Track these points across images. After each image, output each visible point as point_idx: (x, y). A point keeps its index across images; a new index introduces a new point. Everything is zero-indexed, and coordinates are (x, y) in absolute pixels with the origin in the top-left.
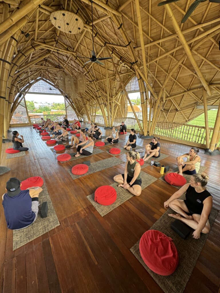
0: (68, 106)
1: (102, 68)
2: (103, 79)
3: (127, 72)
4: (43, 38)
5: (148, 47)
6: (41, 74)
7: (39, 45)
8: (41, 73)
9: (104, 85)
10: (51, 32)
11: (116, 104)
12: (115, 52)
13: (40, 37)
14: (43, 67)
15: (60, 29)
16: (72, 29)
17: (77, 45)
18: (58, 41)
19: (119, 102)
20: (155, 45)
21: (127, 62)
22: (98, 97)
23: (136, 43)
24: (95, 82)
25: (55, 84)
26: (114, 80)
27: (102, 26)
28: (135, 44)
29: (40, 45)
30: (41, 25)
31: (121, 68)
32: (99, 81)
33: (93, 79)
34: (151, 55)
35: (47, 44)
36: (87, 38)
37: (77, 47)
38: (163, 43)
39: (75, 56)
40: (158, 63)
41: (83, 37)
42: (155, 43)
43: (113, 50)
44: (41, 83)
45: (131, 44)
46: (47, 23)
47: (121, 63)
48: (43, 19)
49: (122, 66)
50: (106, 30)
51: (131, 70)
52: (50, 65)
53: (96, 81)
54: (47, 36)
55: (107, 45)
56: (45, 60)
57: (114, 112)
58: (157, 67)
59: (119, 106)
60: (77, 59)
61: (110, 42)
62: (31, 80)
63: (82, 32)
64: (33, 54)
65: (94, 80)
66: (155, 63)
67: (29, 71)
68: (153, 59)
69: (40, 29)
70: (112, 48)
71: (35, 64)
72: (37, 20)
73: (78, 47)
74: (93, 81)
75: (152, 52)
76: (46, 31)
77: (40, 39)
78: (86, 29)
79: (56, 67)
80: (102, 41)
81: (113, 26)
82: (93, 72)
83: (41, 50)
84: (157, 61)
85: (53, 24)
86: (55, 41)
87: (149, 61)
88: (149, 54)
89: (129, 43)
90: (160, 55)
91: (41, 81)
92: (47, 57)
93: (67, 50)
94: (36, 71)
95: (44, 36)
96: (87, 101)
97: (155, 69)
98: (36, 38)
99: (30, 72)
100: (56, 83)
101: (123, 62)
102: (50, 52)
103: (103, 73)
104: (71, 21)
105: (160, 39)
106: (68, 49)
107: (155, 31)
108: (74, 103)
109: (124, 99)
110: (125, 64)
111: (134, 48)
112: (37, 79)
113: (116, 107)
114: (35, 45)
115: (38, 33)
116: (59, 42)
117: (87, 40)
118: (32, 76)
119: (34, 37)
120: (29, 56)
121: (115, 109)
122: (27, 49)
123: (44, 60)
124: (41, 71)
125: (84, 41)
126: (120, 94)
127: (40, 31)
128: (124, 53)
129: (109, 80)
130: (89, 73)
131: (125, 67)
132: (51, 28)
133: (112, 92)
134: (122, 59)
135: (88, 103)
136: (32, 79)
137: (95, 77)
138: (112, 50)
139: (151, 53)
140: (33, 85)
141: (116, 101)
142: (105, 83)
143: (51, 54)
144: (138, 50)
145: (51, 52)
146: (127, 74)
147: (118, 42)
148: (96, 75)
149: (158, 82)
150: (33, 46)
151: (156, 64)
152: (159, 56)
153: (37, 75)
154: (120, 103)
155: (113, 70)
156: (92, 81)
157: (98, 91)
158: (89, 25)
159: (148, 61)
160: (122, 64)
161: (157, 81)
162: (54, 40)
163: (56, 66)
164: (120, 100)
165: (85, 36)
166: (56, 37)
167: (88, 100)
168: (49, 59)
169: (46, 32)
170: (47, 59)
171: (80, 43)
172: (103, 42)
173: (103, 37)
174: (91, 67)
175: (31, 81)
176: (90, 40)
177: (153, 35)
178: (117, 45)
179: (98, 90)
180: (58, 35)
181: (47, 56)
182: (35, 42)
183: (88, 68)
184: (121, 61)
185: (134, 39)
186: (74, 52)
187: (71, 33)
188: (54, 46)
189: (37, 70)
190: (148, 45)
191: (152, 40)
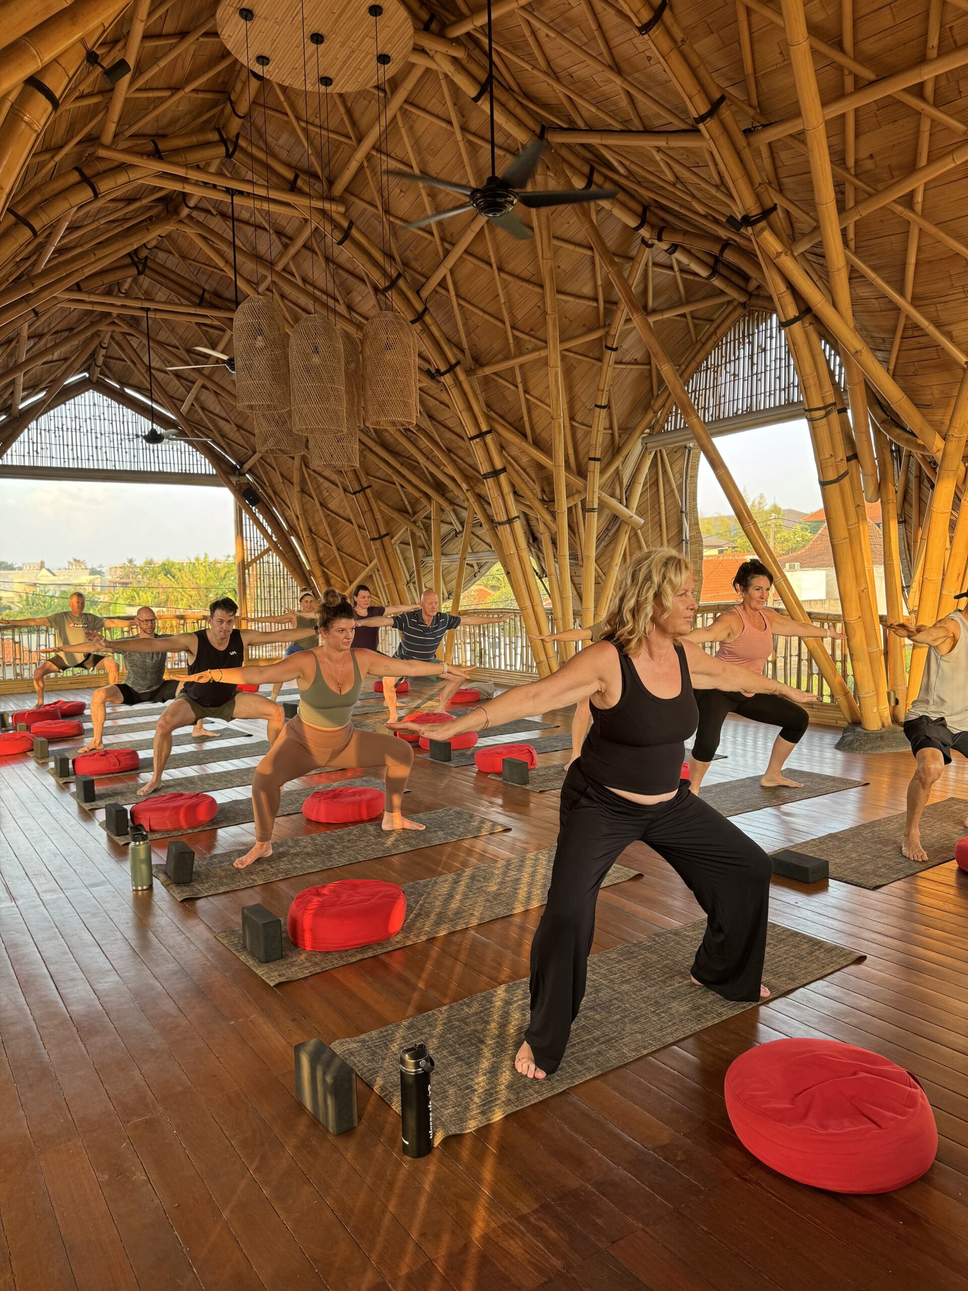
0: (261, 556)
1: (514, 284)
2: (521, 354)
3: (688, 302)
4: (149, 130)
5: (843, 116)
6: (93, 356)
7: (122, 167)
8: (96, 342)
9: (526, 391)
10: (201, 95)
11: (615, 518)
12: (606, 177)
13: (130, 126)
14: (116, 305)
15: (266, 68)
16: (338, 64)
17: (360, 155)
18: (236, 146)
19: (635, 503)
20: (891, 102)
21: (686, 233)
22: (486, 476)
23: (755, 102)
24: (462, 376)
25: (176, 410)
26: (597, 355)
27: (527, 33)
28: (751, 112)
29: (132, 166)
30: (155, 58)
31: (646, 272)
32: (488, 371)
33: (453, 361)
34: (869, 165)
35: (175, 159)
36: (424, 110)
37: (354, 166)
38: (944, 82)
39: (336, 226)
40: (918, 207)
41: (401, 108)
42: (894, 87)
43: (592, 169)
44: (85, 412)
45: (725, 112)
46: (187, 49)
47: (644, 241)
48: (169, 27)
49: (655, 264)
50: (551, 54)
51: (717, 282)
52: (162, 294)
53: (469, 372)
54: (173, 122)
55: (556, 139)
56: (134, 264)
57: (598, 577)
58: (915, 232)
59: (634, 535)
60: (347, 243)
61: (572, 121)
62: (24, 390)
63: (395, 84)
64: (71, 229)
65: (458, 363)
66: (899, 209)
67: (25, 333)
68: (880, 187)
69: (140, 83)
70: (585, 160)
71: (69, 290)
72: (139, 29)
73: (361, 168)
74: (451, 369)
75: (873, 142)
76: (175, 89)
77: (133, 136)
78: (422, 62)
79: (202, 302)
80: (520, 123)
81: (600, 26)
82: (451, 317)
83: (120, 205)
84: (911, 195)
85: (229, 46)
86: (224, 141)
87: (857, 203)
88: (851, 162)
89: (715, 107)
90: (932, 159)
91: (91, 396)
92: (154, 243)
93: (293, 188)
94: (66, 334)
95: (157, 119)
96: (395, 515)
97: (905, 251)
98: (112, 128)
99: (29, 338)
100: (184, 408)
101: (660, 239)
102: (176, 212)
103: (520, 314)
104: (336, 21)
105: (922, 60)
106: (300, 183)
107: (885, 19)
108: (305, 534)
109: (667, 481)
110: (674, 248)
111: (747, 132)
112: (65, 383)
113: (615, 538)
114: (101, 166)
115: (126, 100)
116: (244, 151)
117: (424, 122)
118: (37, 367)
119: (102, 125)
120: (48, 236)
121: (604, 558)
122: (49, 190)
123: (128, 261)
124: (97, 334)
125: (403, 132)
126: (636, 448)
127: (138, 90)
128: (670, 177)
129: (563, 358)
130: (427, 318)
131: (671, 268)
132: (204, 73)
133: (579, 434)
134: (654, 220)
135: (402, 532)
136: (32, 388)
137: (465, 345)
138: (586, 169)
139: (864, 154)
140: (33, 425)
141: (614, 502)
142: (531, 384)
143: (181, 222)
144: (770, 144)
145: (185, 212)
146: (686, 310)
147: (632, 115)
148: (468, 335)
149: (931, 329)
150: (88, 172)
151: (907, 214)
152: (923, 161)
153: (66, 359)
154: (640, 513)
155: (587, 290)
156: (443, 369)
157: (481, 435)
158: (441, 35)
159: (850, 203)
160: (651, 246)
161: (924, 323)
162: (214, 136)
163: (202, 298)
164: (639, 489)
165: (412, 104)
166: (228, 120)
167: (402, 511)
168: (161, 256)
169: (173, 94)
170: (146, 258)
171: (377, 148)
172: (528, 128)
173: (527, 96)
174: (442, 284)
175: (24, 399)
176: (444, 125)
177: (870, 47)
178: (622, 131)
179: (484, 428)
180: (243, 109)
181: (152, 237)
182: (102, 153)
183: (418, 293)
184: (645, 232)
185: (742, 82)
186: (332, 199)
187: (330, 89)
188: (212, 169)
189: (71, 329)
190: (847, 106)
191: (868, 75)
